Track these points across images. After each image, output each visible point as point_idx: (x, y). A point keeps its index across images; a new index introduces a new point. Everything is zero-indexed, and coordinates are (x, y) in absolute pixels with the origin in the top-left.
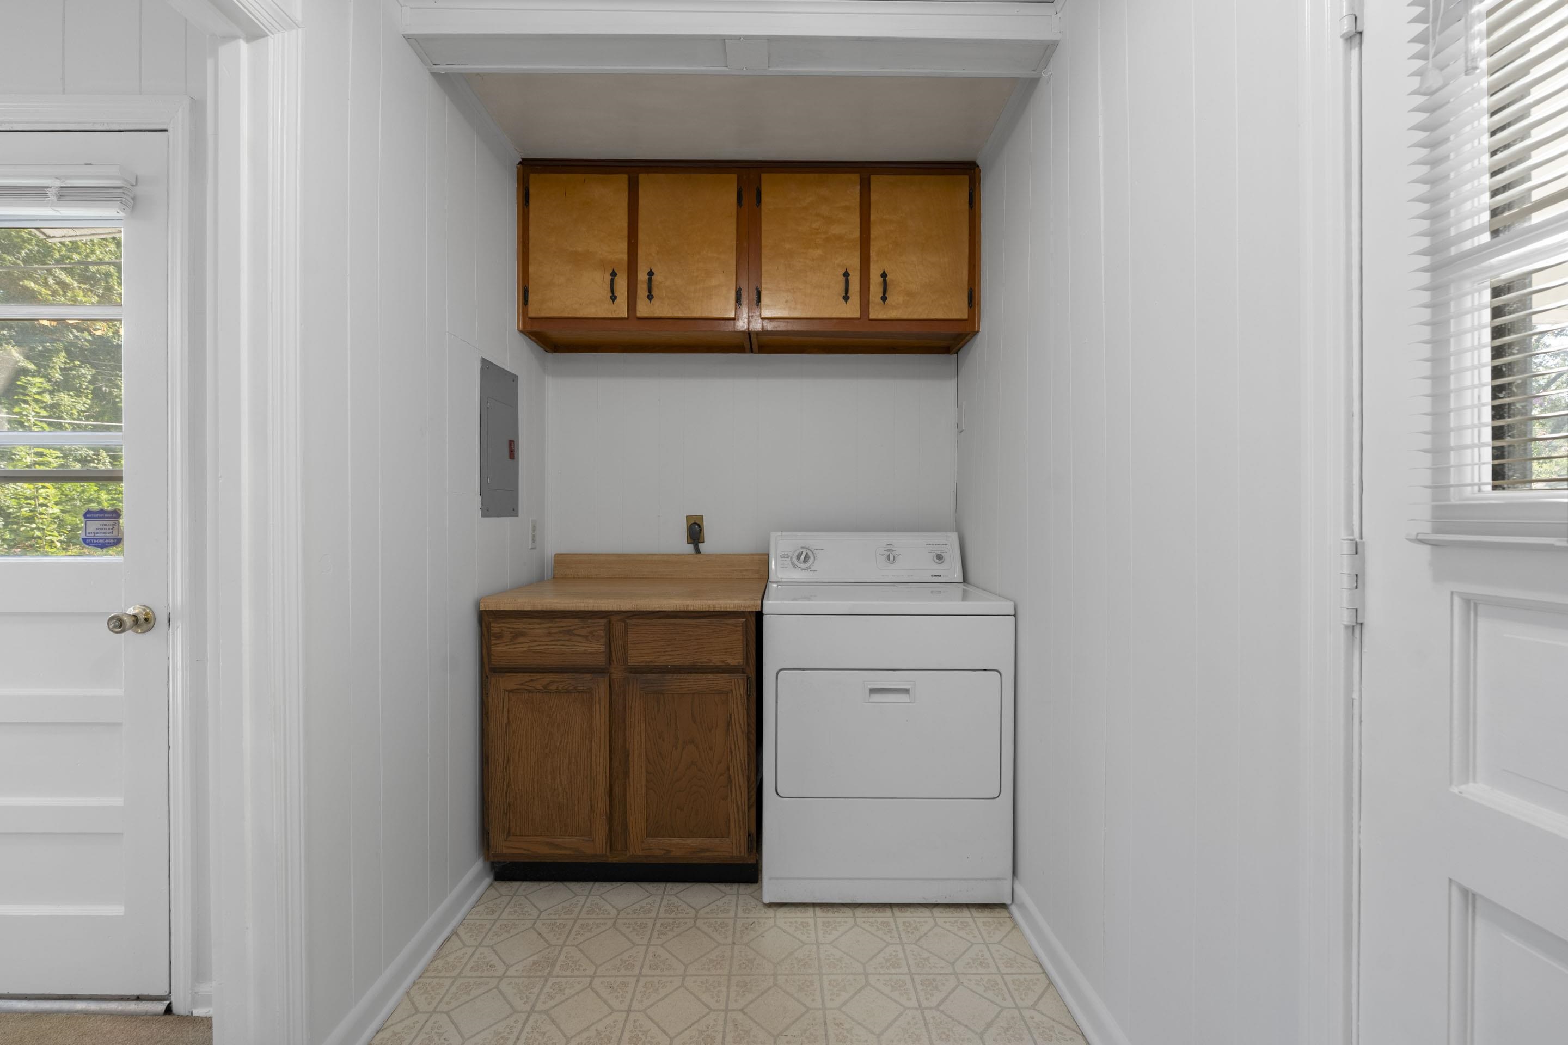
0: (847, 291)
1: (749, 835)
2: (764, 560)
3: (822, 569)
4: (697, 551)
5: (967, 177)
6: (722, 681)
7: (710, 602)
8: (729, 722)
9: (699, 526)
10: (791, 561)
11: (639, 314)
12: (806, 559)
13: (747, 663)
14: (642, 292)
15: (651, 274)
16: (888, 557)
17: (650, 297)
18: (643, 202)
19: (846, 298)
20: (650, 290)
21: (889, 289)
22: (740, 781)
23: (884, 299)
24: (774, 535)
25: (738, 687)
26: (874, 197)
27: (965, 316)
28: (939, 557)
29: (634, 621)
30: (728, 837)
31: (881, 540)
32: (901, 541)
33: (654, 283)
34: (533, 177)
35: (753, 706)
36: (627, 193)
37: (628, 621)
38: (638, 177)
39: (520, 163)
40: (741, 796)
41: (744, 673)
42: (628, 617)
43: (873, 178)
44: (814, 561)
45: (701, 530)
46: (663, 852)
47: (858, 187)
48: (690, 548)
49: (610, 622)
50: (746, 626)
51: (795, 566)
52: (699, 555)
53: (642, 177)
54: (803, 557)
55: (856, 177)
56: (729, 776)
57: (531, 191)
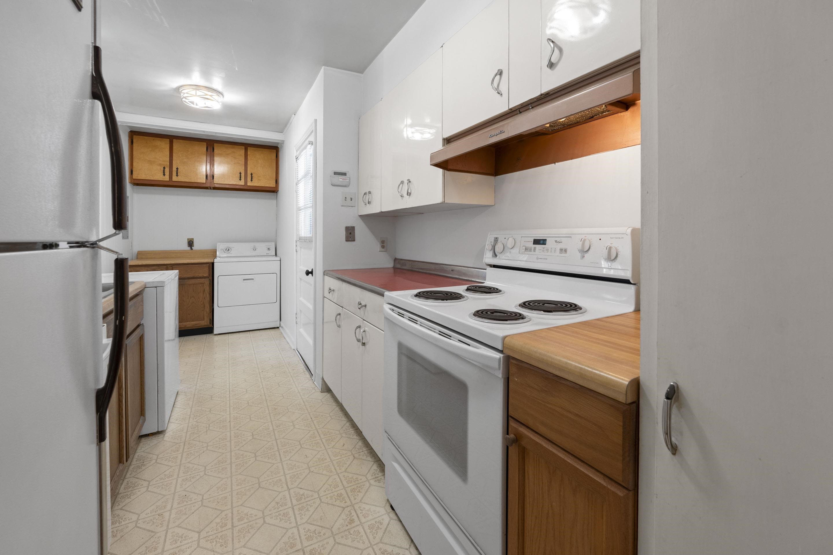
0: (240, 178)
1: (210, 319)
2: (215, 251)
3: (233, 253)
4: (192, 249)
5: (275, 150)
6: (202, 280)
7: (199, 261)
8: (204, 291)
9: (192, 241)
10: (224, 251)
11: (173, 180)
12: (228, 250)
13: (210, 276)
14: (174, 173)
15: (177, 169)
16: (254, 249)
17: (177, 175)
18: (174, 147)
19: (240, 180)
20: (177, 173)
21: (253, 178)
22: (207, 306)
23: (252, 180)
24: (218, 244)
25: (207, 282)
26: (249, 153)
27: (275, 186)
28: (269, 249)
29: (175, 266)
30: (204, 320)
31: (252, 245)
32: (257, 245)
33: (178, 171)
34: (134, 136)
35: (211, 287)
36: (169, 145)
37: (173, 266)
38: (173, 140)
39: (130, 132)
40: (208, 309)
41: (208, 278)
42: (173, 265)
43: (248, 148)
44: (231, 251)
45: (193, 243)
46: (184, 326)
47: (244, 150)
48: (189, 248)
49: (167, 267)
50: (209, 266)
51: (225, 252)
52: (192, 250)
53: (174, 140)
54: (227, 250)
55: (243, 147)
56: (204, 305)
57: (134, 141)
